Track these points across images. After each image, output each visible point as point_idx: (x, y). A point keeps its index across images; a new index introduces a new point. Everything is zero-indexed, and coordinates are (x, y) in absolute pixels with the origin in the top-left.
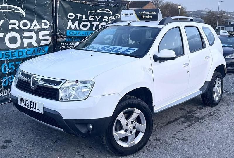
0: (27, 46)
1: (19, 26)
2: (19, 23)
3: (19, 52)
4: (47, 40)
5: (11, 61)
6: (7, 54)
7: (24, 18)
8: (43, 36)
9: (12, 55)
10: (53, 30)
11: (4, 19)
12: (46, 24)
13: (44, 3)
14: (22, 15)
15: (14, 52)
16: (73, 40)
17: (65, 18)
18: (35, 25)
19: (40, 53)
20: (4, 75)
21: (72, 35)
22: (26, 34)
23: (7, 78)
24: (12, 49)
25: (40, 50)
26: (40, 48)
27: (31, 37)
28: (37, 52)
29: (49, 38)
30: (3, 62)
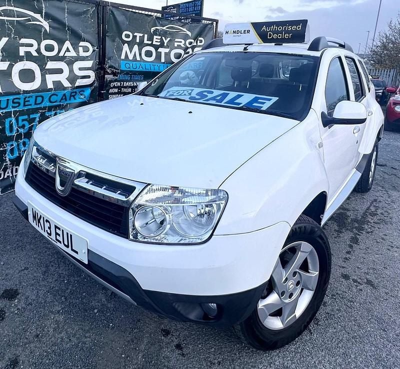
0: (52, 87)
1: (38, 51)
2: (39, 45)
3: (37, 97)
4: (89, 77)
5: (22, 113)
6: (15, 101)
7: (48, 36)
8: (80, 69)
9: (25, 102)
10: (99, 59)
11: (9, 36)
12: (87, 48)
13: (82, 11)
14: (43, 30)
15: (29, 97)
16: (131, 77)
17: (117, 39)
18: (68, 50)
19: (75, 99)
20: (10, 139)
21: (129, 69)
22: (50, 65)
23: (15, 144)
24: (25, 92)
25: (75, 95)
26: (75, 90)
27: (60, 71)
28: (70, 98)
29: (92, 74)
30: (8, 115)
